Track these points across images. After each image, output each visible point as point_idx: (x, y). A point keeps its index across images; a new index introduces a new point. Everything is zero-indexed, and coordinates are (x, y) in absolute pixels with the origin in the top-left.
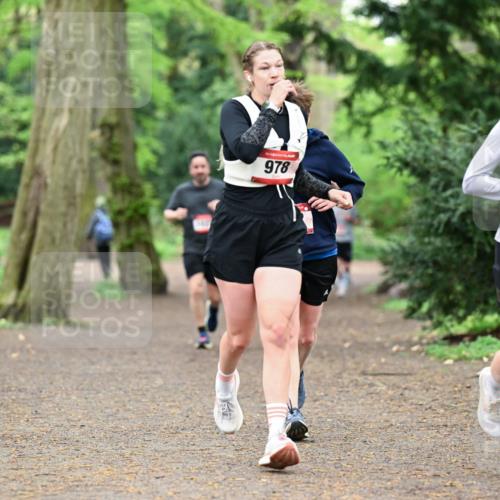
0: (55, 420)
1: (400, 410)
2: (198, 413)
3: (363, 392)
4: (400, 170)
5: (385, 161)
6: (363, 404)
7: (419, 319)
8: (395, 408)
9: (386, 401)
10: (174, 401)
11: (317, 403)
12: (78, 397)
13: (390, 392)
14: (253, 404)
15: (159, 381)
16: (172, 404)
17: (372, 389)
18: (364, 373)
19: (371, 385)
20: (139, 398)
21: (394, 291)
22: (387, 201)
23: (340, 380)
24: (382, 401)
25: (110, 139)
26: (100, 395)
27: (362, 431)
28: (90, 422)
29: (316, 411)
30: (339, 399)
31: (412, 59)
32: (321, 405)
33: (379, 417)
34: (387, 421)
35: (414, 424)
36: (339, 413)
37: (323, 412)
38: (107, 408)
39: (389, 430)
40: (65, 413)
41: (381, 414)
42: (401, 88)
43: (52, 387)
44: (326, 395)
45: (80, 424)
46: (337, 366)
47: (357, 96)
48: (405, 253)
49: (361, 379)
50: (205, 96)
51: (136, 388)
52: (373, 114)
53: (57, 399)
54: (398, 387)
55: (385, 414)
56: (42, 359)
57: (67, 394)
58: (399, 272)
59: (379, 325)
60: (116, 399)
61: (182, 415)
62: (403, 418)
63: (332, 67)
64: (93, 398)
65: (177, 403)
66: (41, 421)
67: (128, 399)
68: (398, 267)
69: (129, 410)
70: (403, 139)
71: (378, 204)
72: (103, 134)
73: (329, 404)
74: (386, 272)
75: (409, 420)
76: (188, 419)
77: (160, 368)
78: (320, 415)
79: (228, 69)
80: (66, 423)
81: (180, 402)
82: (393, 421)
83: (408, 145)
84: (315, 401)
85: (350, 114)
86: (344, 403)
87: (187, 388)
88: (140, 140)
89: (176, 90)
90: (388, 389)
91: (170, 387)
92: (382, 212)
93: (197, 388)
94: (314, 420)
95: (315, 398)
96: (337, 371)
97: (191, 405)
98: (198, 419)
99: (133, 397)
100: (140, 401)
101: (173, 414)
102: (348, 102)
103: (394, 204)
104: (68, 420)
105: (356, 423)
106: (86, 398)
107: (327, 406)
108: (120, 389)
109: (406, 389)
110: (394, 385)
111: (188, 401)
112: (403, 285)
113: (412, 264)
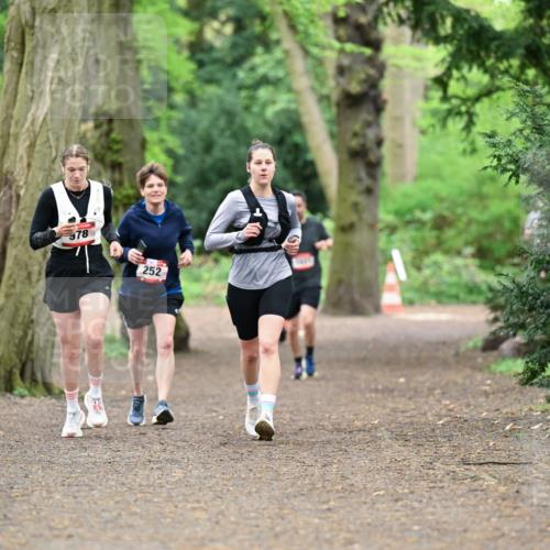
0: (31, 528)
1: (515, 513)
2: (232, 519)
3: (464, 488)
4: (516, 175)
5: (495, 163)
6: (462, 505)
7: (541, 385)
8: (508, 511)
9: (495, 501)
10: (198, 501)
11: (400, 503)
12: (64, 495)
13: (502, 489)
14: (309, 506)
15: (178, 474)
16: (196, 505)
17: (476, 484)
18: (465, 462)
19: (475, 478)
20: (149, 496)
21: (506, 346)
22: (498, 221)
23: (431, 472)
24: (490, 501)
25: (108, 133)
26: (94, 492)
27: (462, 544)
28: (80, 531)
29: (399, 514)
30: (430, 498)
31: (531, 21)
32: (405, 506)
33: (485, 523)
34: (497, 529)
35: (535, 533)
36: (430, 517)
37: (407, 516)
38: (103, 510)
39: (501, 541)
40: (46, 518)
41: (489, 520)
42: (515, 62)
43: (27, 481)
44: (412, 493)
45: (66, 533)
46: (428, 452)
47: (455, 73)
48: (522, 294)
49: (460, 470)
50: (241, 74)
51: (145, 483)
52: (478, 99)
53: (34, 499)
54: (512, 482)
55: (494, 520)
56: (13, 443)
57: (48, 492)
58: (513, 320)
59: (486, 394)
60: (118, 499)
61: (209, 520)
62: (519, 525)
63: (419, 34)
64: (85, 497)
65: (202, 505)
66: (12, 528)
67: (134, 498)
68: (512, 313)
69: (136, 514)
70: (521, 131)
71: (486, 224)
72: (97, 127)
73: (416, 505)
74: (496, 320)
75: (528, 527)
76: (217, 528)
77: (178, 455)
78: (404, 520)
79: (274, 36)
80: (47, 532)
81: (206, 502)
82: (506, 529)
83: (527, 139)
84: (397, 500)
85: (445, 98)
86: (438, 504)
87: (217, 484)
88: (151, 136)
89: (201, 64)
90: (499, 483)
91: (193, 481)
92: (490, 236)
93: (231, 483)
94: (395, 528)
95: (395, 497)
96: (428, 459)
97: (223, 507)
98: (232, 527)
99: (139, 496)
100: (150, 501)
101: (197, 520)
102: (441, 82)
103: (507, 225)
104: (51, 528)
105: (454, 531)
106: (75, 497)
107: (413, 509)
108: (123, 484)
109: (523, 484)
110: (506, 479)
111: (219, 501)
112: (520, 338)
113: (532, 309)
